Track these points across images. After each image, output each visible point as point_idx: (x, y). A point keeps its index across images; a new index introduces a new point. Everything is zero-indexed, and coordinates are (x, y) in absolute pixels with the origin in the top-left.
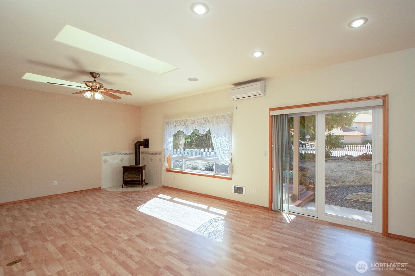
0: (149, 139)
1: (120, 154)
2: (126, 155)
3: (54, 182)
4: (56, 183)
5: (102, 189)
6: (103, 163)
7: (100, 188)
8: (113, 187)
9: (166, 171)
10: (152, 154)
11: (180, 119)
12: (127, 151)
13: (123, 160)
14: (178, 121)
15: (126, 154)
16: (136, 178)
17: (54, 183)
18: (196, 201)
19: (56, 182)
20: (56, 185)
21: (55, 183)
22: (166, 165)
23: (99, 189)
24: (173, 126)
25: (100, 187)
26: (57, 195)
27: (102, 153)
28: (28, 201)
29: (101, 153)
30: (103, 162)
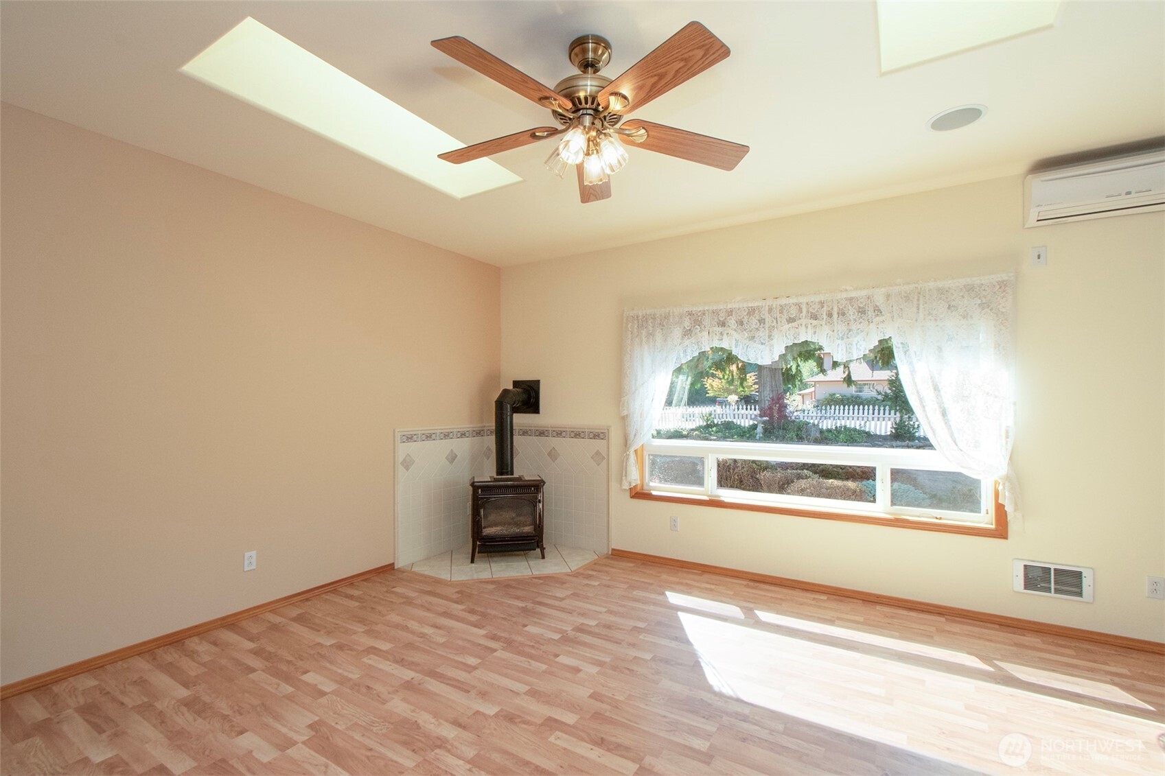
0: (539, 381)
1: (446, 436)
2: (466, 439)
3: (247, 555)
4: (254, 561)
5: (399, 570)
6: (401, 469)
7: (393, 564)
8: (428, 558)
9: (631, 498)
10: (559, 434)
11: (715, 308)
12: (466, 426)
13: (456, 456)
14: (704, 314)
15: (463, 435)
16: (517, 525)
17: (246, 562)
18: (857, 622)
19: (253, 553)
20: (253, 567)
21: (251, 559)
22: (634, 477)
23: (387, 570)
24: (677, 332)
25: (392, 562)
26: (255, 608)
27: (397, 430)
28: (148, 649)
29: (394, 430)
30: (400, 466)
